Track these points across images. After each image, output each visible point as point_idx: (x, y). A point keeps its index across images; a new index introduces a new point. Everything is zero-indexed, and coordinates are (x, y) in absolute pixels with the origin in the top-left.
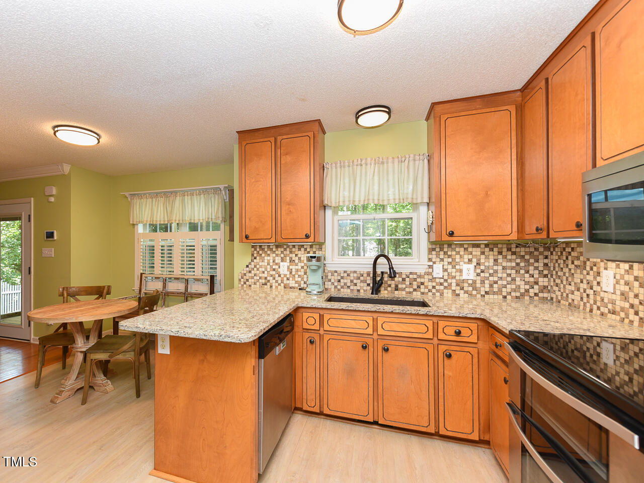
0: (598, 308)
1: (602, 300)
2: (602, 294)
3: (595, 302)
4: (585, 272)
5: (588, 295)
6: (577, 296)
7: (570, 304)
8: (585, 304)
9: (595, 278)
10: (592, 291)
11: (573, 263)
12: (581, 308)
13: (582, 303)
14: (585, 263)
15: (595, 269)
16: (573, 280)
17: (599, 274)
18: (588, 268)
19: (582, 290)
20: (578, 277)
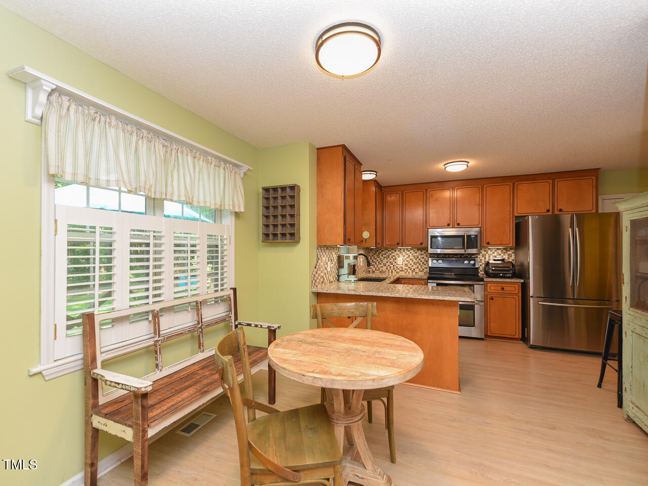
0: (395, 271)
1: (397, 267)
2: (397, 266)
3: (394, 269)
4: (389, 259)
5: (390, 267)
6: (384, 268)
7: (380, 272)
8: (389, 270)
9: (394, 261)
10: (392, 266)
11: (382, 256)
12: (387, 272)
13: (387, 270)
14: (389, 256)
15: (394, 257)
16: (382, 262)
17: (395, 259)
18: (390, 257)
19: (387, 266)
20: (385, 261)
